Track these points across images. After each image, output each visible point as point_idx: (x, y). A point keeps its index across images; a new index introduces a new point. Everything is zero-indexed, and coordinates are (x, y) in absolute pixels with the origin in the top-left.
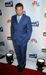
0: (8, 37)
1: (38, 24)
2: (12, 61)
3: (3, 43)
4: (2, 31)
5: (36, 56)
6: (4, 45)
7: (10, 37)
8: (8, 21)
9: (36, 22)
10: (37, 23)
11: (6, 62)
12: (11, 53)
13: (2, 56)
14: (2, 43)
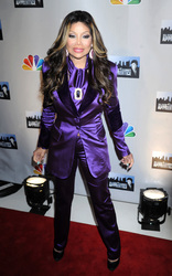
0: (29, 119)
1: (138, 69)
2: (46, 203)
3: (12, 140)
4: (7, 97)
5: (132, 185)
6: (15, 147)
7: (35, 120)
8: (26, 62)
9: (128, 63)
10: (134, 66)
11: (26, 208)
12: (40, 176)
13: (9, 185)
14: (7, 140)
